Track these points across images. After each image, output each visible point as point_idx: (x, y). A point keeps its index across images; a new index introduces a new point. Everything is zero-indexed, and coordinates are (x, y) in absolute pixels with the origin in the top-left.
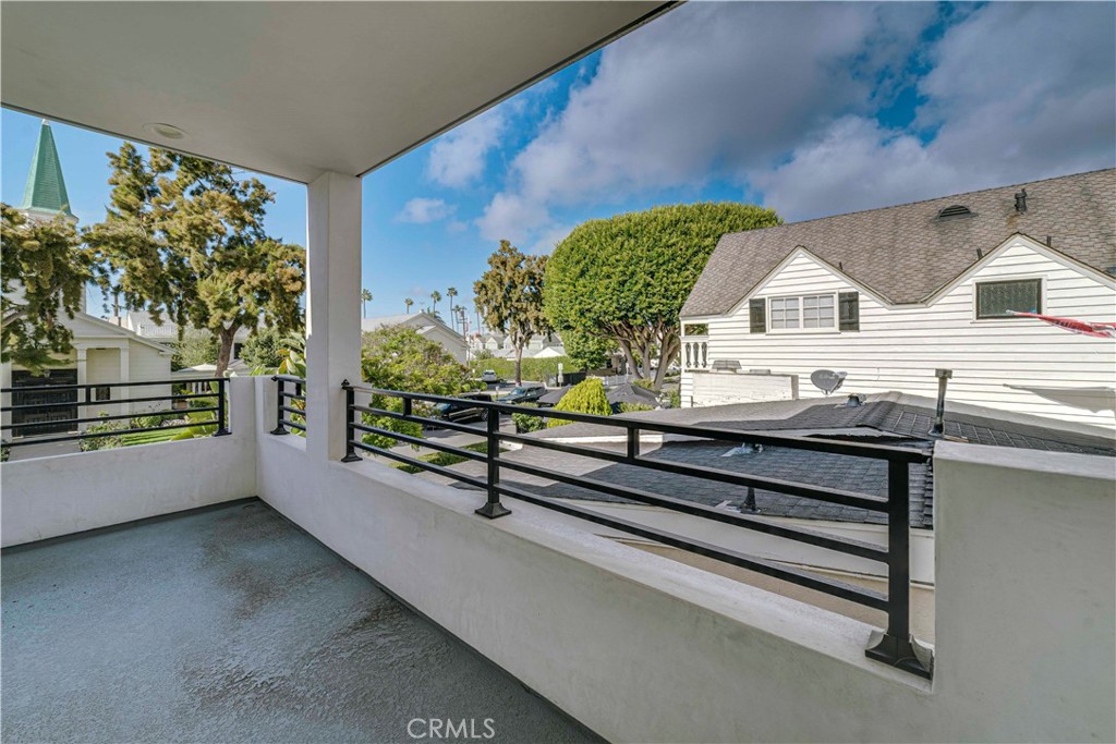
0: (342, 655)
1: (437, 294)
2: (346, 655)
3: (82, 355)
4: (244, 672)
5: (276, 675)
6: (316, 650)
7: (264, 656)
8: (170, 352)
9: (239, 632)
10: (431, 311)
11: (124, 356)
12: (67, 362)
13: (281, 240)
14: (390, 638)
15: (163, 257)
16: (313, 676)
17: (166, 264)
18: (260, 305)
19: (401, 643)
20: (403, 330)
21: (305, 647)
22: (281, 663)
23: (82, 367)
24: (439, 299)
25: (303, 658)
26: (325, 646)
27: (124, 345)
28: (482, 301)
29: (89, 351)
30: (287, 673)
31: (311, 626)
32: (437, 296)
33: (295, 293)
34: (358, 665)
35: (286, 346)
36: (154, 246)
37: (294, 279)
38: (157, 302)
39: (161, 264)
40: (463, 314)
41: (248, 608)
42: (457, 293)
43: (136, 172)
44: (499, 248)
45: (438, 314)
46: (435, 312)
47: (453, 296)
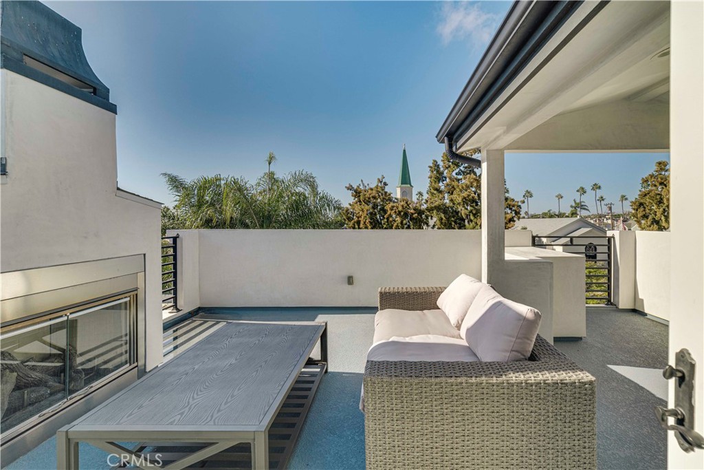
1: (582, 188)
10: (578, 202)
24: (585, 193)
32: (582, 191)
42: (599, 188)
43: (438, 172)
44: (655, 168)
45: (582, 204)
46: (581, 202)
47: (597, 190)
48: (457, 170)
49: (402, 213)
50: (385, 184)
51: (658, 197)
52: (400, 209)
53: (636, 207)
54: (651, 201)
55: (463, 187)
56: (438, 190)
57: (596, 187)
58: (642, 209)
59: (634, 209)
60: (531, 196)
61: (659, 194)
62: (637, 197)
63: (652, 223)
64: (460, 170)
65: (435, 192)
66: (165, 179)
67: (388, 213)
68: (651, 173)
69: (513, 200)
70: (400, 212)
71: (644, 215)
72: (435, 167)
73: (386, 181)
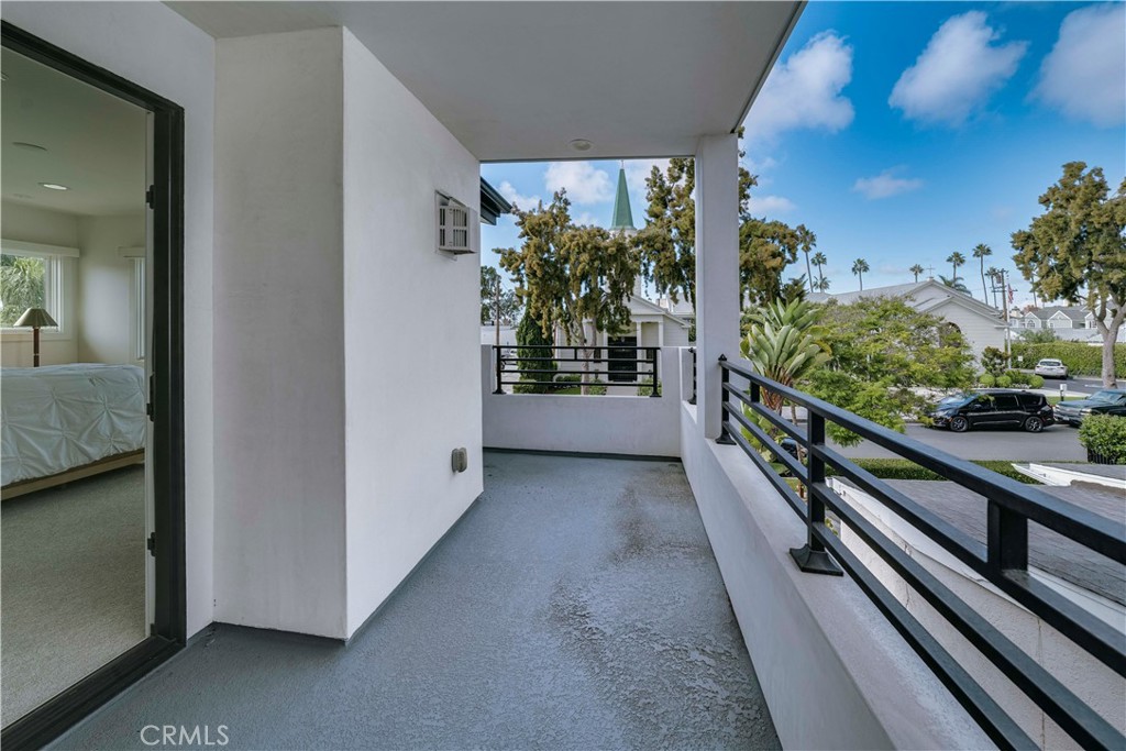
0: (655, 645)
1: (957, 255)
2: (658, 648)
3: (639, 327)
4: (585, 609)
5: (601, 627)
6: (640, 625)
7: (604, 605)
8: (688, 325)
9: (603, 573)
10: (948, 278)
11: (661, 327)
12: (629, 331)
13: (764, 219)
14: (706, 659)
15: (677, 249)
16: (622, 649)
17: (678, 255)
18: (745, 283)
19: (712, 671)
20: (887, 302)
21: (634, 617)
22: (612, 620)
23: (639, 335)
24: (961, 263)
25: (627, 626)
26: (649, 626)
27: (660, 320)
28: (1026, 259)
29: (643, 324)
30: (609, 631)
31: (650, 599)
32: (957, 259)
33: (774, 269)
34: (662, 665)
35: (750, 321)
36: (671, 241)
37: (774, 255)
38: (674, 286)
39: (675, 255)
40: (1001, 279)
41: (621, 555)
42: (988, 252)
43: (661, 187)
45: (959, 282)
46: (955, 279)
47: (984, 256)
50: (567, 203)
52: (586, 239)
56: (659, 217)
57: (982, 251)
60: (866, 269)
70: (585, 244)
72: (655, 180)
73: (568, 198)
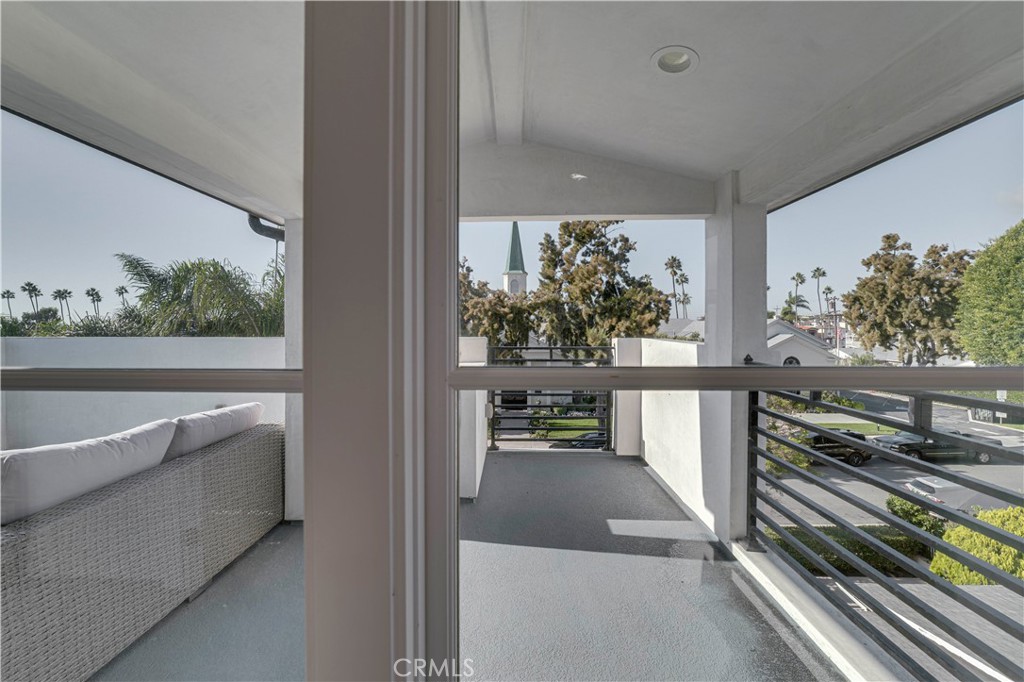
1: (799, 275)
10: (794, 295)
24: (803, 281)
32: (800, 279)
36: (562, 303)
42: (824, 274)
43: (553, 251)
44: (881, 244)
45: (800, 298)
46: (797, 296)
47: (820, 278)
48: (584, 249)
49: (490, 313)
50: (469, 269)
51: (880, 288)
52: (487, 306)
53: (849, 304)
54: (870, 294)
55: (583, 275)
56: (551, 279)
57: (819, 273)
58: (857, 306)
59: (846, 306)
61: (882, 284)
62: (855, 288)
63: (872, 327)
64: (588, 248)
65: (546, 281)
66: (120, 264)
67: (470, 313)
68: (875, 253)
69: (661, 293)
70: (486, 311)
71: (861, 315)
72: (549, 244)
73: (470, 266)
